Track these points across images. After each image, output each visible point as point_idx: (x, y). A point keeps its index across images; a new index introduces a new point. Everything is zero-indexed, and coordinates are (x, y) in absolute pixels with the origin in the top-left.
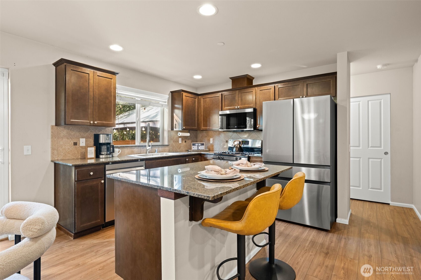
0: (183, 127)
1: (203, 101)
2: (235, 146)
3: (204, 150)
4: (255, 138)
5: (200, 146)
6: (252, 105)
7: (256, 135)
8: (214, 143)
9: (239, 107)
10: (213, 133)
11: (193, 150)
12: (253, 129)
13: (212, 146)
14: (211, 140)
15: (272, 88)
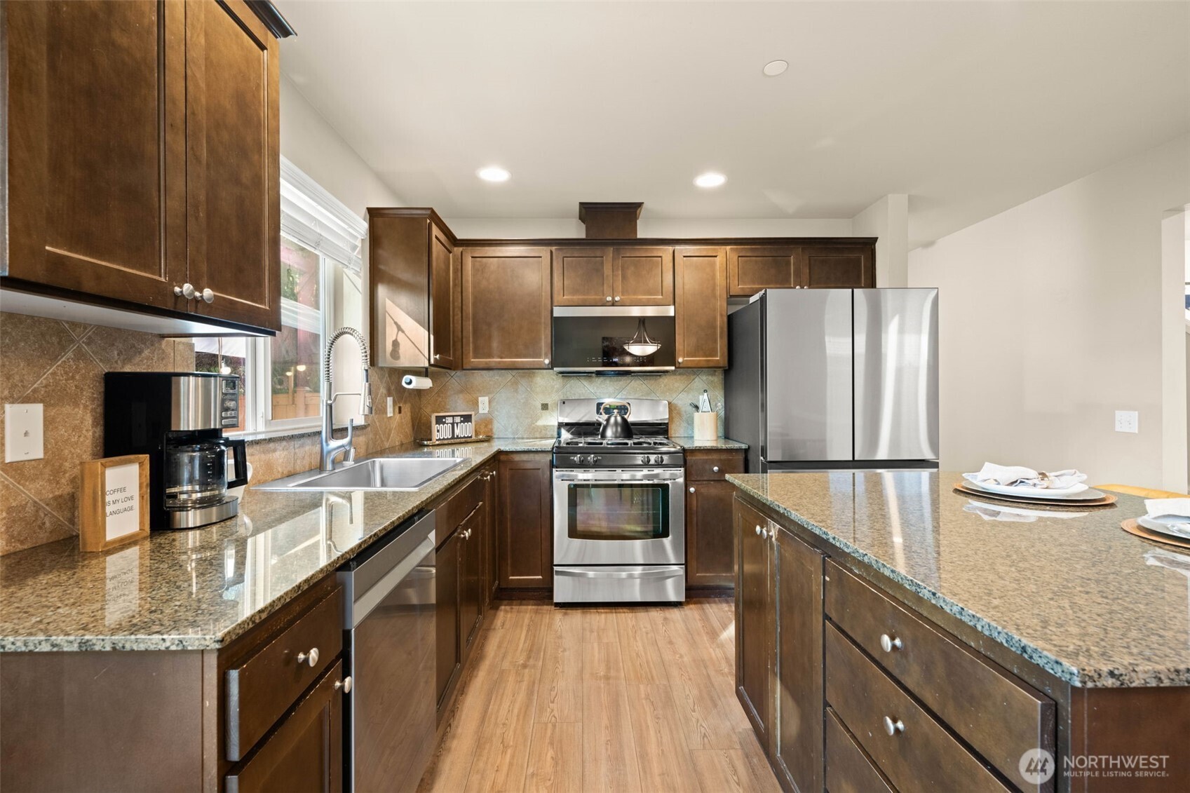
0: (436, 353)
1: (473, 266)
2: (608, 420)
3: (471, 437)
4: (642, 395)
5: (460, 423)
6: (661, 297)
7: (644, 386)
8: (496, 413)
9: (617, 299)
10: (490, 381)
11: (437, 440)
12: (673, 368)
13: (487, 422)
14: (484, 404)
15: (719, 254)
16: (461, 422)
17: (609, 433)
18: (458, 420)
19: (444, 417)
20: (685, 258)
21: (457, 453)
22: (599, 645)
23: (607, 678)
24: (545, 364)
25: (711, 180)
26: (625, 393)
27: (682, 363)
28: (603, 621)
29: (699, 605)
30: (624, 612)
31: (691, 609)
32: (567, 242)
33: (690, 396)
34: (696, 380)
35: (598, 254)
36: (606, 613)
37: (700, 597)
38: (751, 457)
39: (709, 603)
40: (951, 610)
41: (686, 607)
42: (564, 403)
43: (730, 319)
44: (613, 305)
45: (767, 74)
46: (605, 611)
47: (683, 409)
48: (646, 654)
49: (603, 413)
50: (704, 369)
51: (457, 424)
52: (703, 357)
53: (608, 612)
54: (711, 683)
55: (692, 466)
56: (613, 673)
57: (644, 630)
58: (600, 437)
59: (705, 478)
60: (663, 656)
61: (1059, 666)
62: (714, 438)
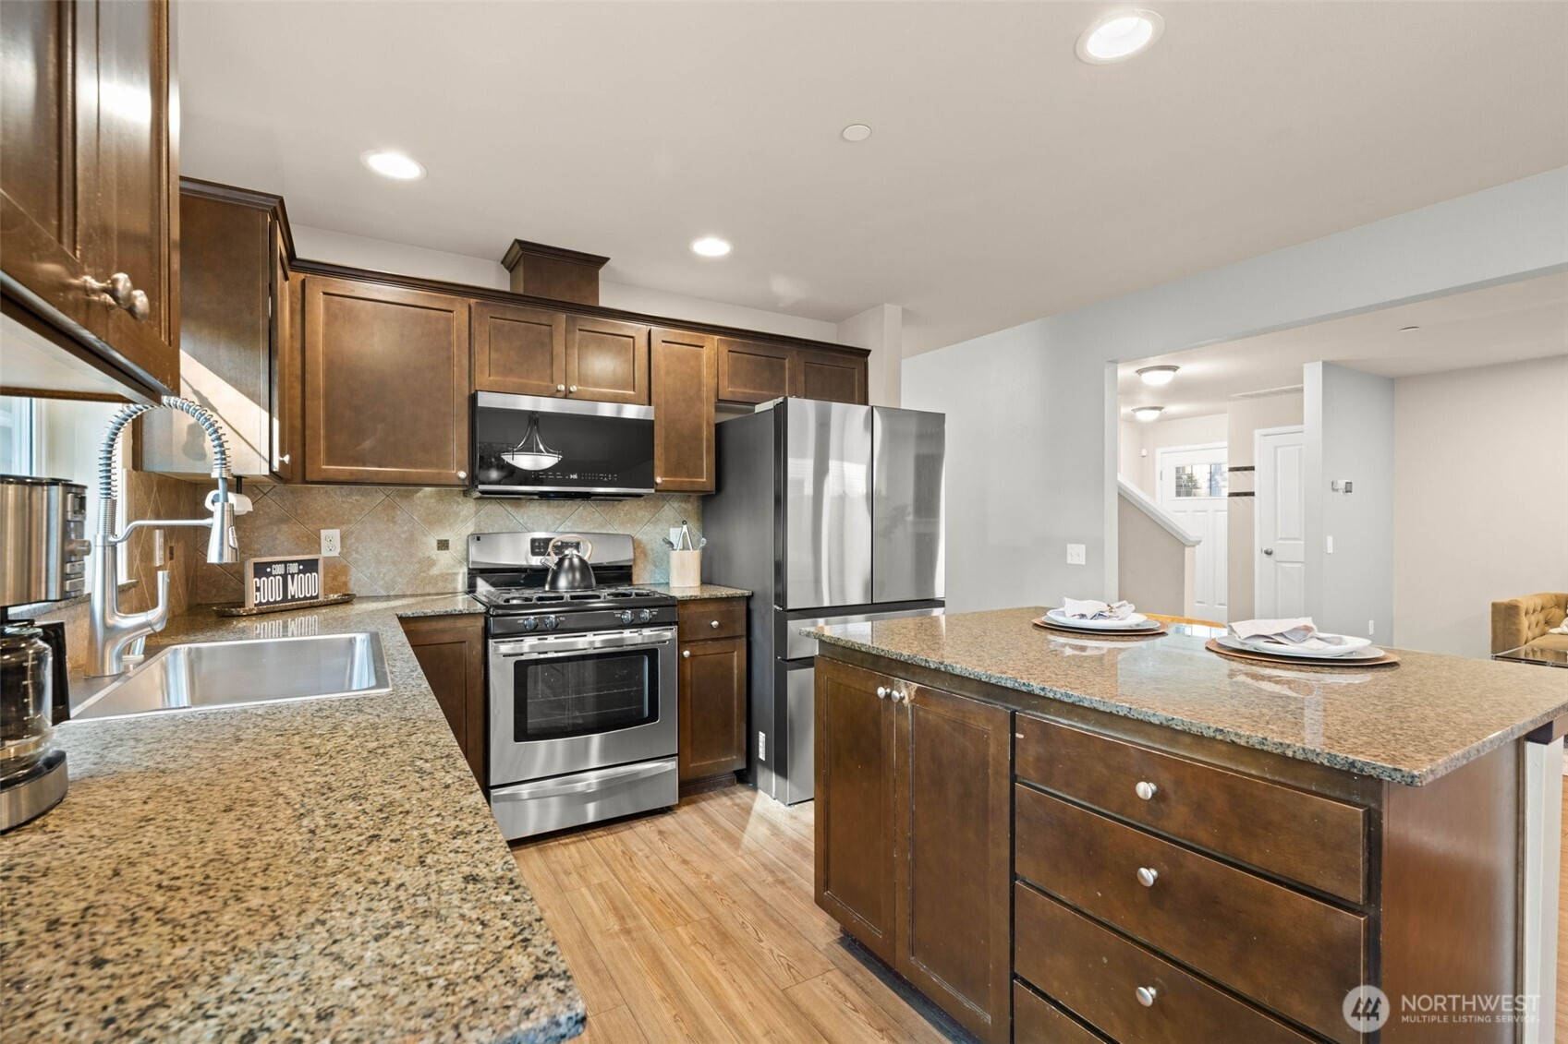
0: (282, 454)
1: (327, 309)
2: (560, 563)
3: (317, 597)
4: (594, 528)
5: (298, 574)
6: (632, 392)
7: (597, 514)
8: (355, 555)
9: (573, 388)
10: (343, 502)
11: (256, 605)
12: (653, 491)
13: (337, 571)
14: (330, 543)
15: (706, 344)
16: (300, 572)
17: (563, 582)
18: (294, 568)
19: (270, 564)
20: (664, 344)
21: (292, 626)
22: (589, 890)
23: (627, 932)
24: (459, 478)
25: (712, 247)
26: (569, 524)
27: (661, 484)
28: (577, 855)
29: (694, 805)
30: (601, 836)
31: (686, 812)
32: (495, 294)
33: (658, 529)
34: (666, 507)
35: (544, 320)
36: (574, 842)
37: (690, 795)
38: (755, 605)
39: (704, 800)
40: (1248, 742)
41: (679, 812)
42: (478, 539)
43: (719, 428)
44: (566, 397)
45: (846, 137)
46: (571, 840)
47: (649, 547)
48: (661, 885)
49: (552, 553)
50: (676, 494)
51: (293, 575)
52: (686, 477)
53: (578, 841)
54: (761, 899)
55: (685, 622)
56: (631, 924)
57: (640, 853)
58: (547, 588)
59: (702, 637)
60: (684, 881)
61: (1397, 773)
62: (698, 583)
